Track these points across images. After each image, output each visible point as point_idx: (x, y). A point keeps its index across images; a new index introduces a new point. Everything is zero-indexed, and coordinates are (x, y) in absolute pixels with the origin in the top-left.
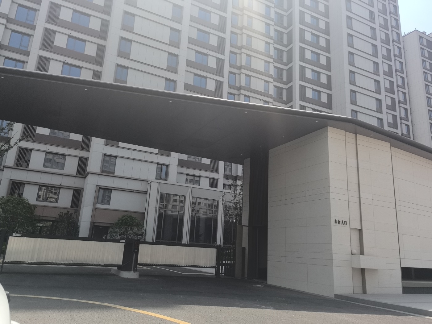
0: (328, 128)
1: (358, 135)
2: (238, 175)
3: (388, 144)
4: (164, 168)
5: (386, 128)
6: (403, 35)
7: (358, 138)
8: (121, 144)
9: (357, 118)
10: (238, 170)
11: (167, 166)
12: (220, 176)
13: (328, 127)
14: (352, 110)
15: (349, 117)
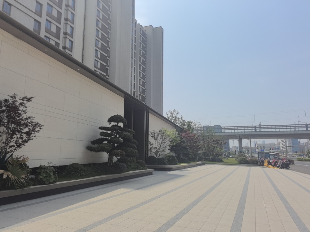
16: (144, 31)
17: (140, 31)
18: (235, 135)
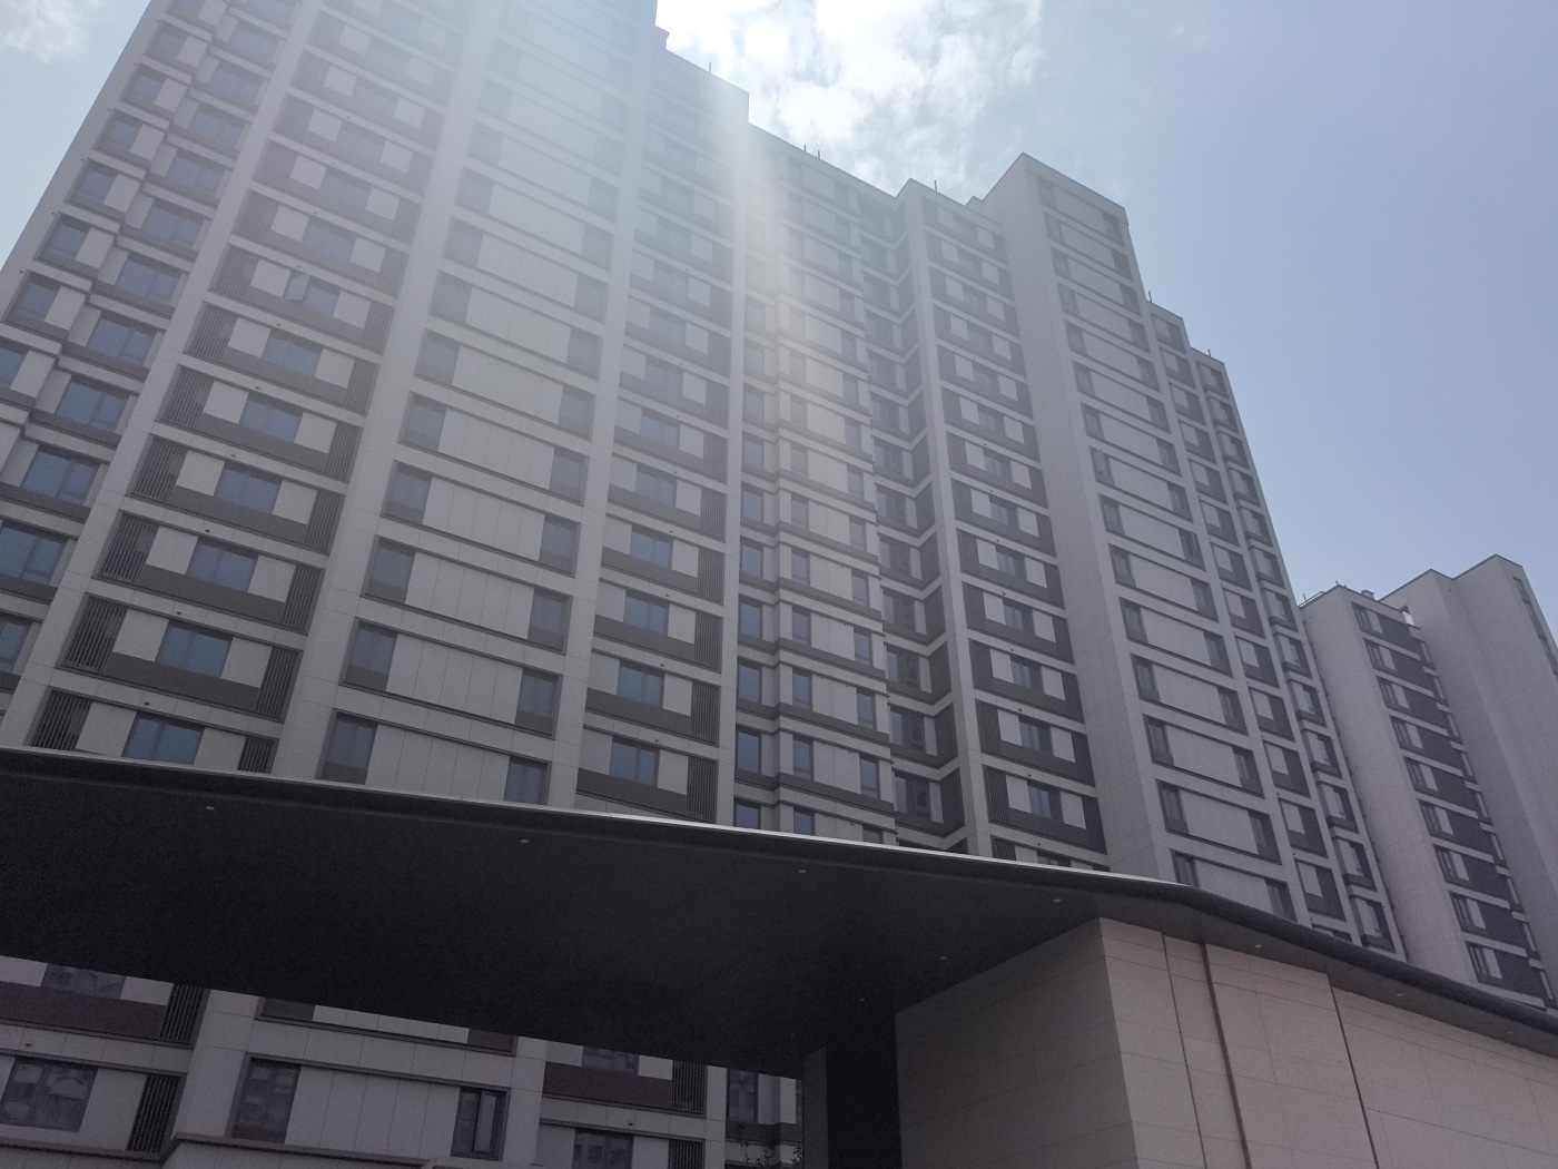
0: (1098, 922)
1: (1209, 947)
2: (782, 1121)
3: (1322, 981)
4: (489, 1102)
5: (1304, 918)
6: (1300, 601)
7: (1210, 959)
8: (322, 1013)
9: (1196, 884)
10: (783, 1099)
11: (501, 1095)
12: (710, 1129)
13: (1102, 920)
14: (1177, 855)
15: (1168, 879)
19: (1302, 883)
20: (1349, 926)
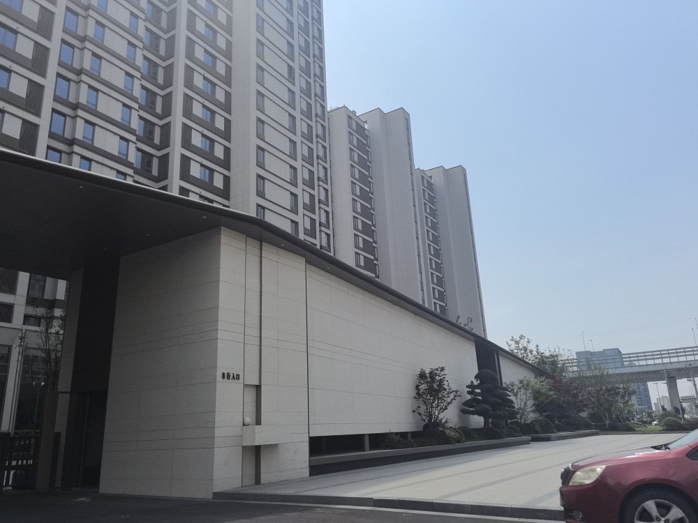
1: (264, 244)
2: (57, 298)
3: (303, 260)
5: (302, 236)
7: (263, 248)
9: (264, 218)
10: (59, 289)
12: (18, 300)
13: (222, 228)
14: (258, 205)
15: (253, 214)
16: (429, 180)
17: (423, 182)
18: (657, 372)
19: (303, 223)
20: (317, 242)
